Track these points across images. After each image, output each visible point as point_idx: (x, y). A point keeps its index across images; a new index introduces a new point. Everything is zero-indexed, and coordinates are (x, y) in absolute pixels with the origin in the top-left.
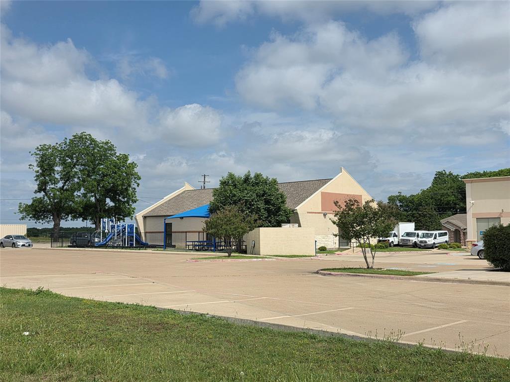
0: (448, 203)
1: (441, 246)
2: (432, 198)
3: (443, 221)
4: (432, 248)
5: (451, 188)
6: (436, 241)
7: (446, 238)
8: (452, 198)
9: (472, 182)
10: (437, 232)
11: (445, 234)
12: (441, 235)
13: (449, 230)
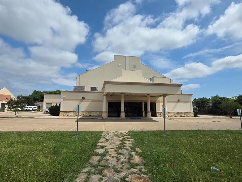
0: (37, 99)
1: (34, 110)
2: (32, 97)
3: (35, 104)
4: (32, 111)
5: (38, 95)
6: (33, 109)
7: (36, 108)
8: (38, 98)
9: (46, 94)
10: (34, 107)
11: (36, 107)
12: (35, 107)
13: (37, 106)
